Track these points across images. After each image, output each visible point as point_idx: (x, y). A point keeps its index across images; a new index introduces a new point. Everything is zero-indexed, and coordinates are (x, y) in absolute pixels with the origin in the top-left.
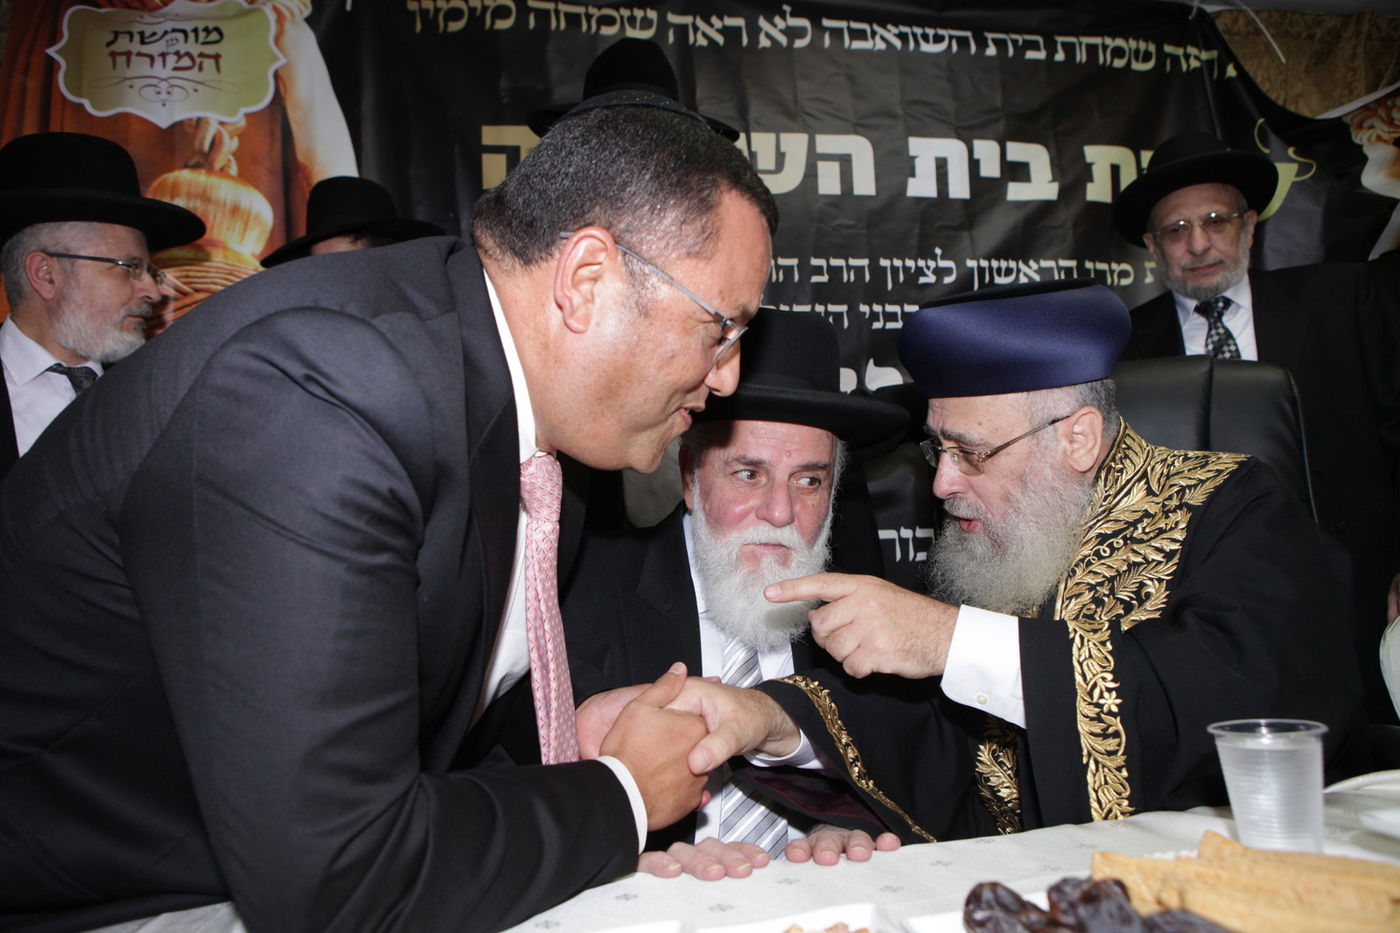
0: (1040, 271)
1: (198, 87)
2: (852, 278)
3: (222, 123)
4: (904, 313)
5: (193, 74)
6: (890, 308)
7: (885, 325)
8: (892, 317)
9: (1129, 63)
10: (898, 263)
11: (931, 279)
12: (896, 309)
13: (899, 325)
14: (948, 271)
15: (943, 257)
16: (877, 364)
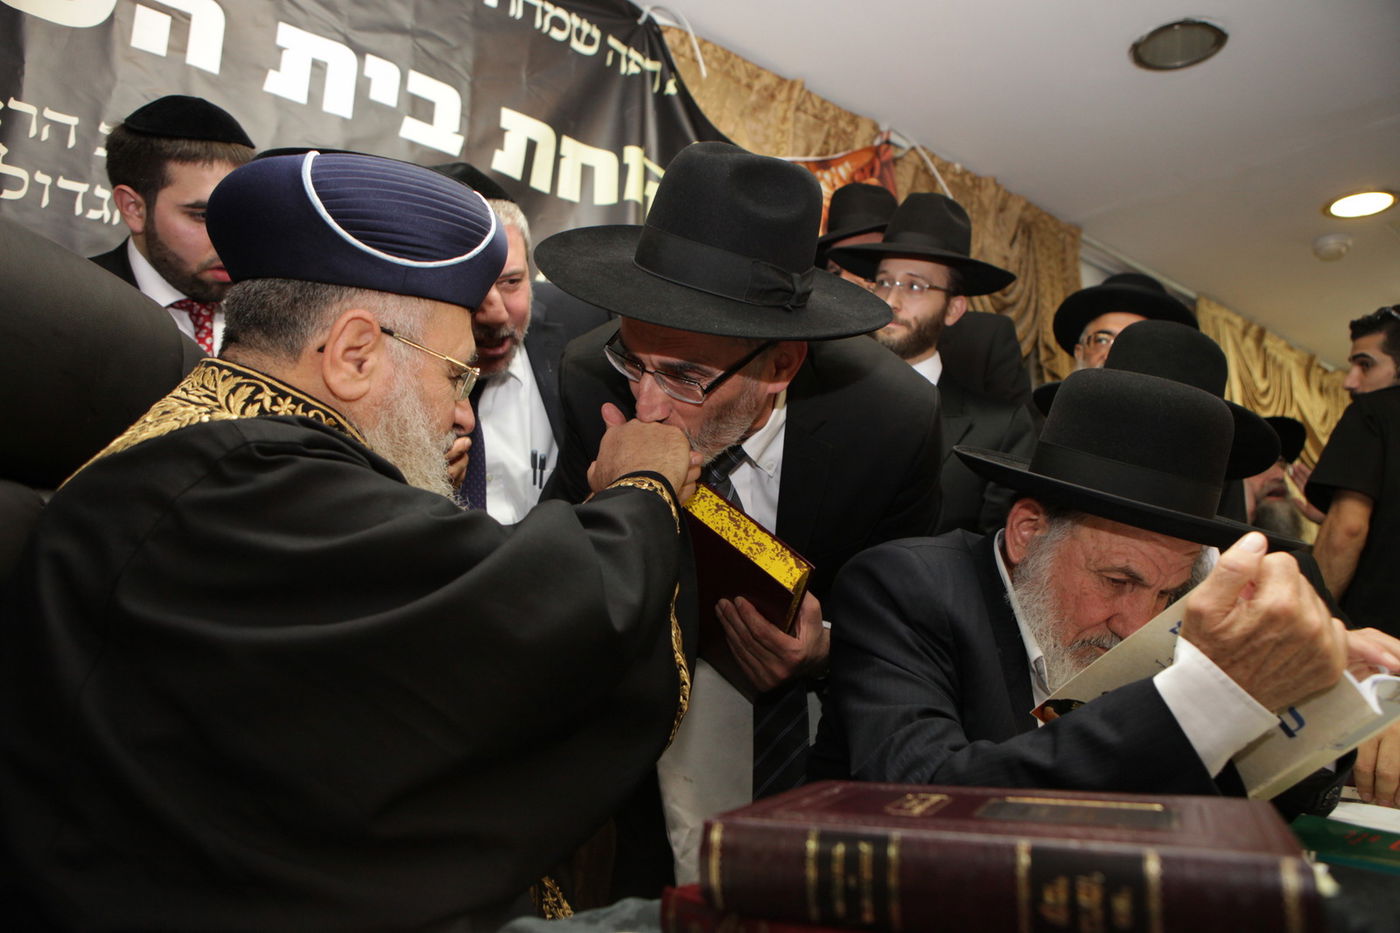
9: (569, 39)
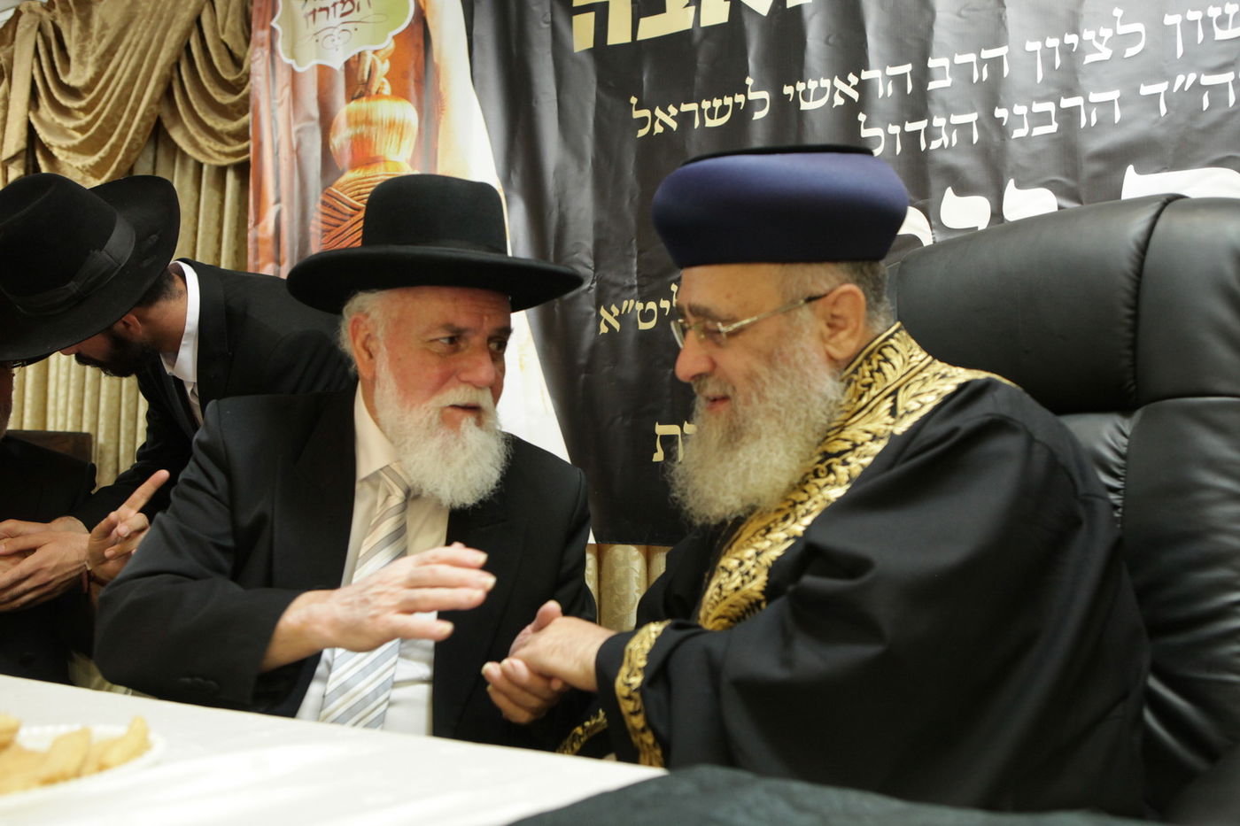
1: (358, 25)
2: (985, 76)
3: (375, 52)
4: (1060, 111)
5: (354, 16)
6: (1038, 108)
7: (1031, 131)
8: (1043, 118)
10: (1053, 42)
11: (1106, 54)
12: (1049, 107)
13: (1053, 128)
14: (1132, 38)
15: (1124, 21)
16: (1019, 185)
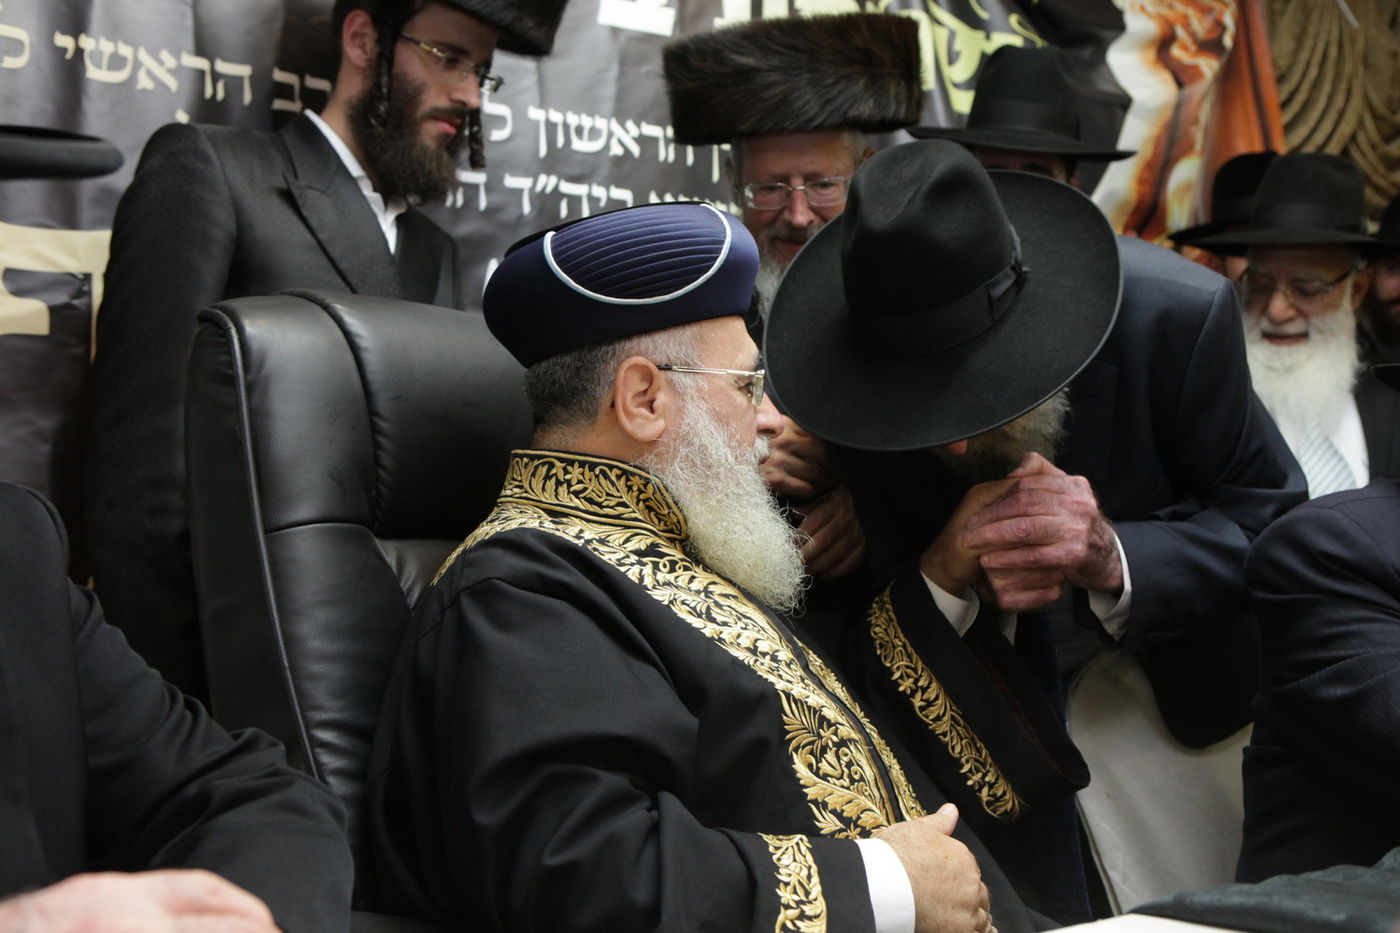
0: (642, 140)
